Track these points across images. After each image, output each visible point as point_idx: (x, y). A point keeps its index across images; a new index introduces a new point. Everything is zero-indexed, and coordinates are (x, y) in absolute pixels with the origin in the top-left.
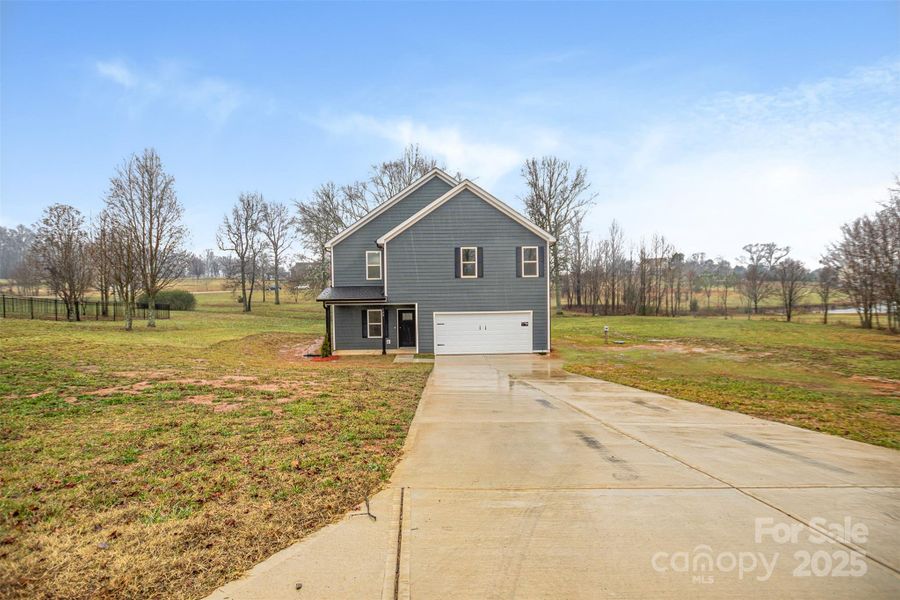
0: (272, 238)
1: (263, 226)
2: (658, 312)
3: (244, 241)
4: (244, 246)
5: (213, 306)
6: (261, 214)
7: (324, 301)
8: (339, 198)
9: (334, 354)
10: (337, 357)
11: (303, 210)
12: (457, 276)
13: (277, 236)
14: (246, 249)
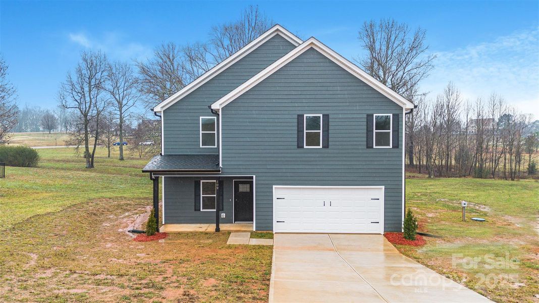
0: (117, 97)
1: (108, 85)
2: (493, 174)
3: (88, 99)
4: (88, 105)
5: (58, 161)
6: (105, 73)
7: (151, 172)
8: (180, 59)
9: (162, 229)
10: (165, 235)
11: (144, 70)
12: (300, 146)
13: (121, 95)
14: (90, 107)
